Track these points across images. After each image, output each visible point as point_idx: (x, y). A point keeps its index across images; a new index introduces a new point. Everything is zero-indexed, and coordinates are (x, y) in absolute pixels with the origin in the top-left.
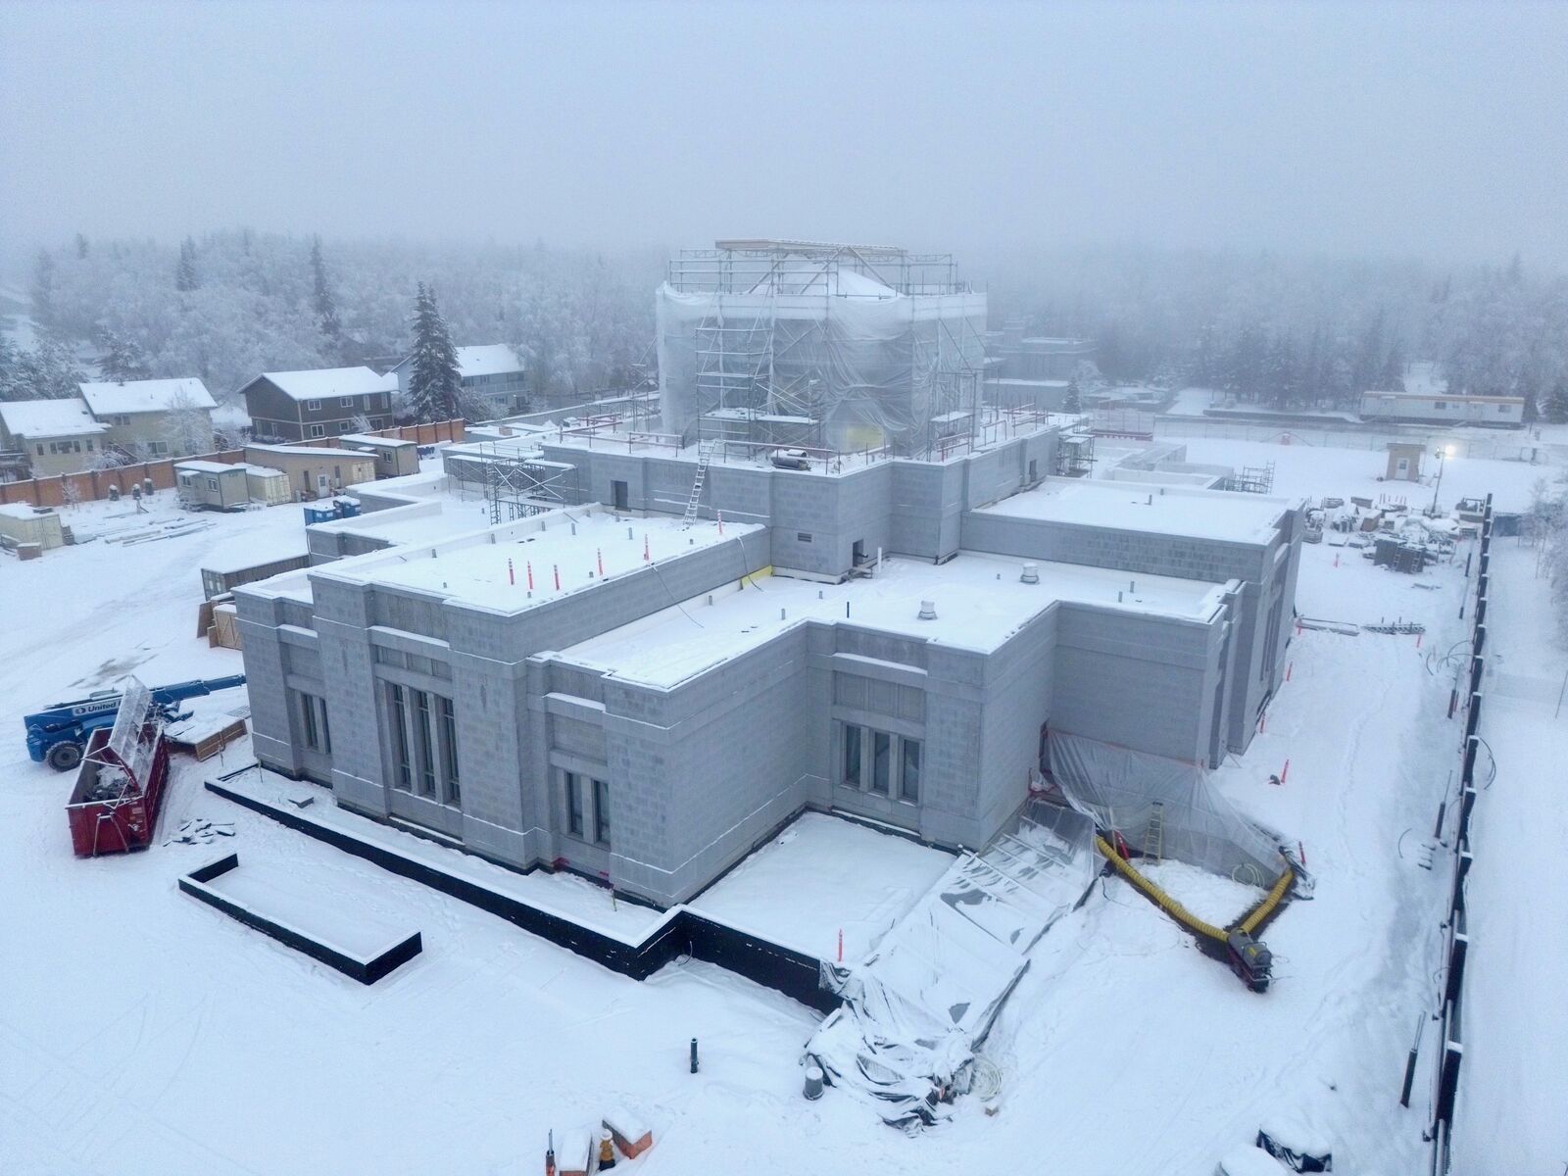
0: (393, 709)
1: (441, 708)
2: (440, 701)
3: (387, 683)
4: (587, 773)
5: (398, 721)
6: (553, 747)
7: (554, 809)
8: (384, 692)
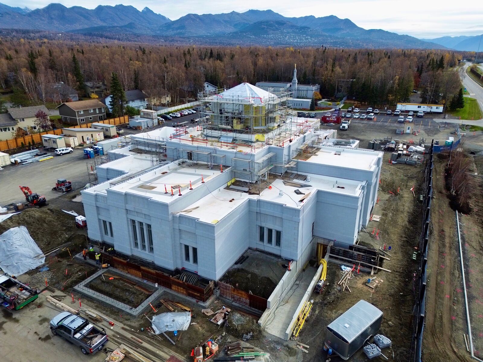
0: (132, 226)
1: (147, 227)
2: (147, 225)
3: (131, 219)
4: (191, 245)
5: (134, 230)
6: (180, 238)
7: (181, 254)
8: (130, 222)
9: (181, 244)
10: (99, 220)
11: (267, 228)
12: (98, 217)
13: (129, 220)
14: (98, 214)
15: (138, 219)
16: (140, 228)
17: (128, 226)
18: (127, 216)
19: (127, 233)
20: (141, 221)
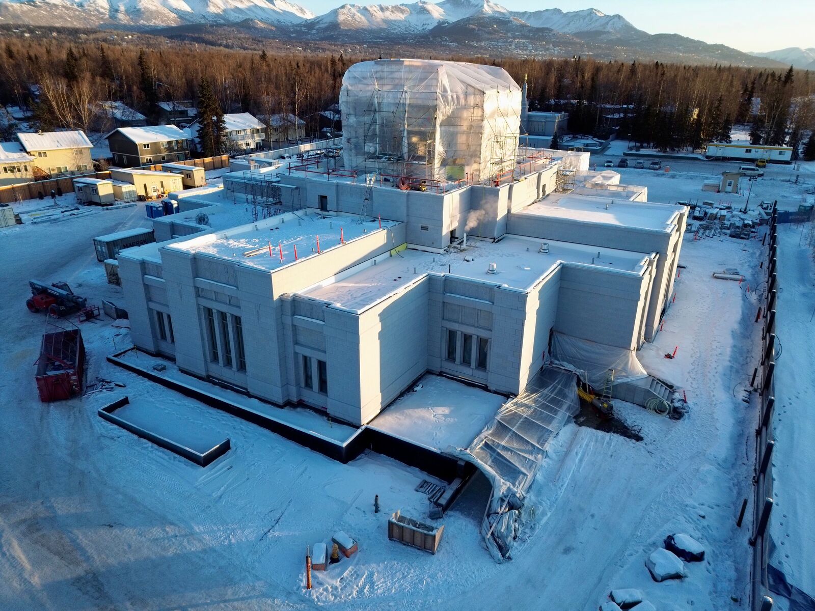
0: (208, 321)
1: (234, 321)
2: (234, 318)
4: (315, 356)
5: (211, 328)
6: (296, 343)
7: (297, 374)
8: (203, 312)
9: (296, 354)
10: (150, 310)
11: (462, 332)
12: (148, 305)
13: (202, 307)
14: (149, 299)
15: (215, 307)
16: (221, 324)
17: (200, 319)
18: (197, 301)
19: (197, 332)
20: (223, 310)
